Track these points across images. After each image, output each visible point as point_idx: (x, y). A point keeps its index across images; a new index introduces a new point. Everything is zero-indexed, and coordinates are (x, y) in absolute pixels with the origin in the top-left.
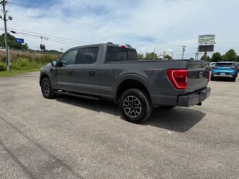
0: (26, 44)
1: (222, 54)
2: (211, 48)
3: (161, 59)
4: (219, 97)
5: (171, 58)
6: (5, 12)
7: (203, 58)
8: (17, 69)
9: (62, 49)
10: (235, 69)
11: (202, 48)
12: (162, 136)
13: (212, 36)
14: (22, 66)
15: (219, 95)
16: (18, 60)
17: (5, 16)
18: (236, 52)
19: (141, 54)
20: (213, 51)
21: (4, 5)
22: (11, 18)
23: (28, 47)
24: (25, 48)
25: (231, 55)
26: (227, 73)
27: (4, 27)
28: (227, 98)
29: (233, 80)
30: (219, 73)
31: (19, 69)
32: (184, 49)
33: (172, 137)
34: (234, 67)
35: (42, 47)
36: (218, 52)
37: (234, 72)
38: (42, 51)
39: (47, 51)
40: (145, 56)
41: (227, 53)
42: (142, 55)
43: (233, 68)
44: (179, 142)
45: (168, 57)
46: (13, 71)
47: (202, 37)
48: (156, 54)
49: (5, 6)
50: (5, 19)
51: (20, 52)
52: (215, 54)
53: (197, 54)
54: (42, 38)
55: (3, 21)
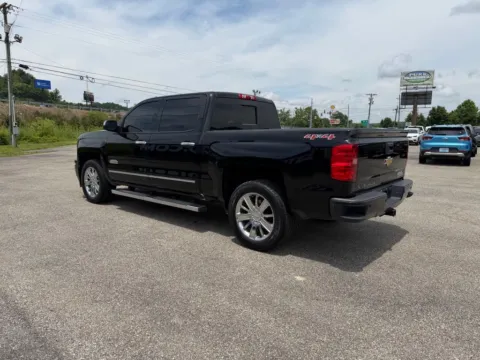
0: (57, 92)
1: (449, 110)
2: (426, 97)
3: (326, 120)
4: (429, 199)
5: (346, 117)
6: (8, 26)
7: (409, 119)
8: (32, 141)
9: (127, 101)
10: (469, 139)
11: (407, 98)
12: (282, 288)
13: (428, 73)
14: (42, 135)
15: (431, 193)
16: (34, 124)
17: (7, 34)
18: (477, 105)
19: (286, 110)
20: (430, 103)
21: (5, 13)
22: (19, 39)
23: (60, 97)
24: (54, 98)
25: (467, 112)
26: (452, 149)
27: (5, 56)
28: (445, 201)
29: (464, 162)
30: (436, 149)
31: (37, 142)
32: (371, 99)
33: (301, 290)
34: (467, 135)
35: (88, 97)
36: (441, 105)
37: (467, 147)
38: (87, 105)
39: (98, 105)
40: (293, 115)
41: (459, 107)
42: (288, 112)
43: (464, 138)
44: (314, 302)
45: (339, 116)
46: (23, 145)
47: (407, 75)
48: (315, 111)
49: (8, 15)
50: (7, 42)
51: (42, 108)
52: (434, 109)
53: (397, 110)
54: (82, 78)
55: (4, 45)
